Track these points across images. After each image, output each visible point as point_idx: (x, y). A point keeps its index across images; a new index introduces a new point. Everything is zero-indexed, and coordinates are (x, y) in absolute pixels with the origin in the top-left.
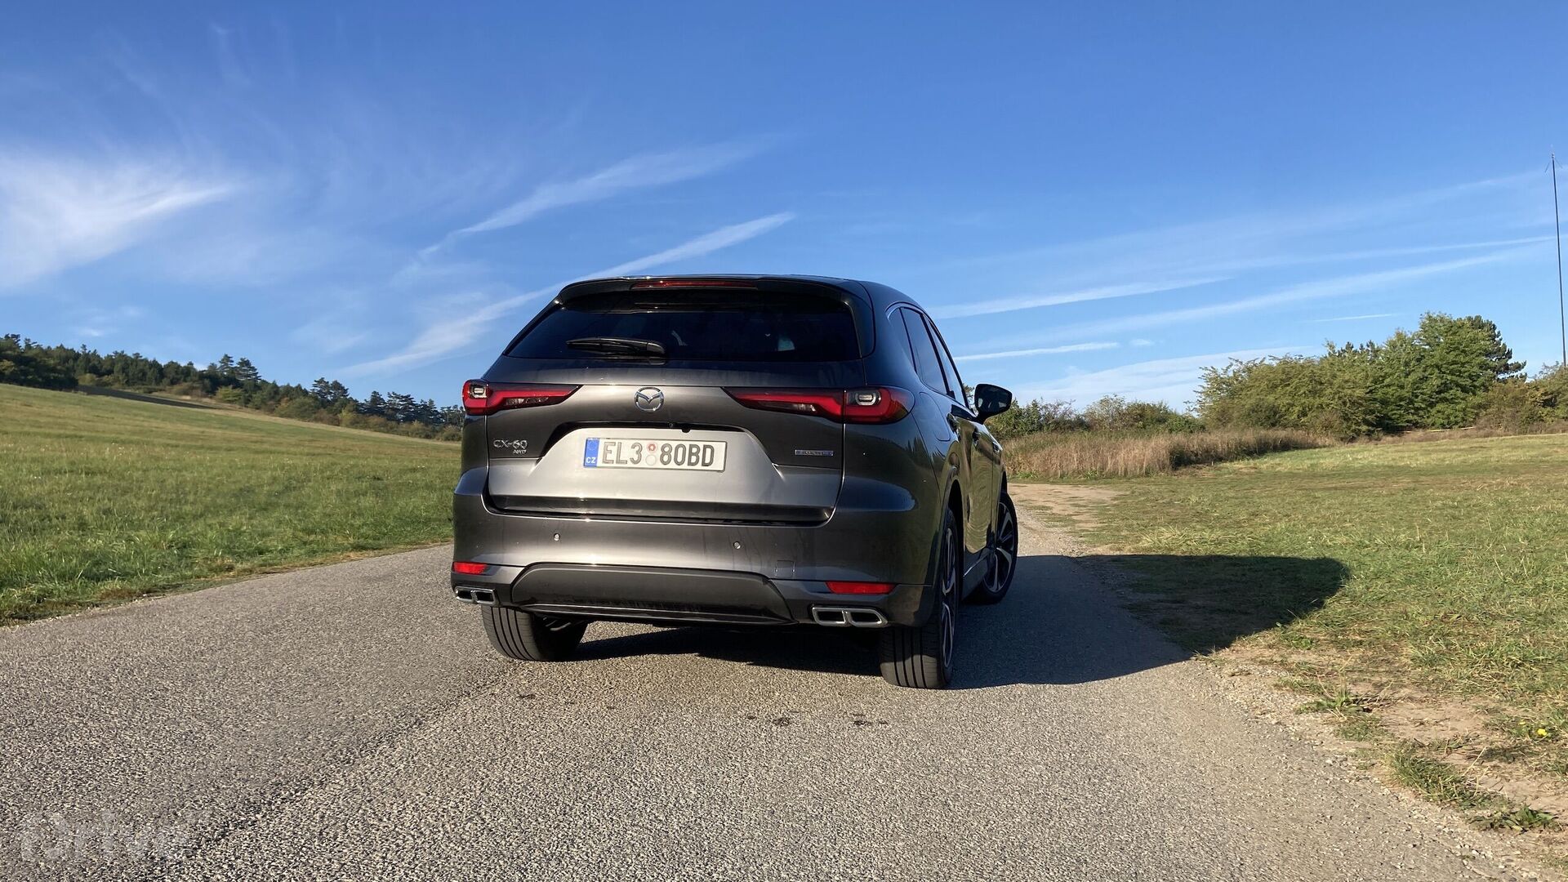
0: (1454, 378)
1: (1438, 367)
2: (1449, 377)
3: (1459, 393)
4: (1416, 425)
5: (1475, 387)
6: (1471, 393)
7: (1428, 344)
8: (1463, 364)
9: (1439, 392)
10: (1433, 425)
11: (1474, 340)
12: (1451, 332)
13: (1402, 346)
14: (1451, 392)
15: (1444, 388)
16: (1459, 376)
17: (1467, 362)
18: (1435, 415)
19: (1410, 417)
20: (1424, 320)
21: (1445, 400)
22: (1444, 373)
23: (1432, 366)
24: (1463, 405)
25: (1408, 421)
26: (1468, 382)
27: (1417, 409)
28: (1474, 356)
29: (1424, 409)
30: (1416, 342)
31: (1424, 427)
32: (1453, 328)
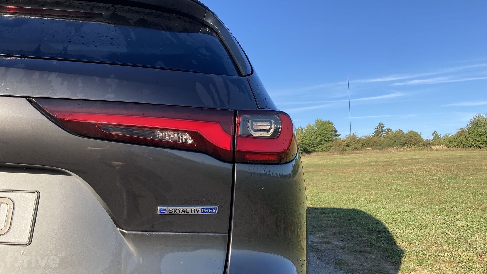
0: (324, 138)
1: (320, 135)
2: (323, 138)
3: (325, 142)
4: (314, 151)
5: (329, 140)
6: (328, 142)
7: (317, 128)
8: (326, 134)
9: (320, 142)
10: (318, 151)
11: (329, 127)
12: (323, 125)
13: (310, 128)
14: (323, 142)
15: (321, 141)
16: (325, 137)
17: (327, 133)
18: (319, 149)
19: (312, 149)
20: (316, 121)
21: (321, 144)
22: (321, 136)
23: (318, 134)
24: (326, 146)
25: (312, 150)
26: (327, 139)
27: (314, 147)
28: (329, 132)
29: (316, 147)
30: (314, 127)
31: (316, 152)
32: (324, 123)
